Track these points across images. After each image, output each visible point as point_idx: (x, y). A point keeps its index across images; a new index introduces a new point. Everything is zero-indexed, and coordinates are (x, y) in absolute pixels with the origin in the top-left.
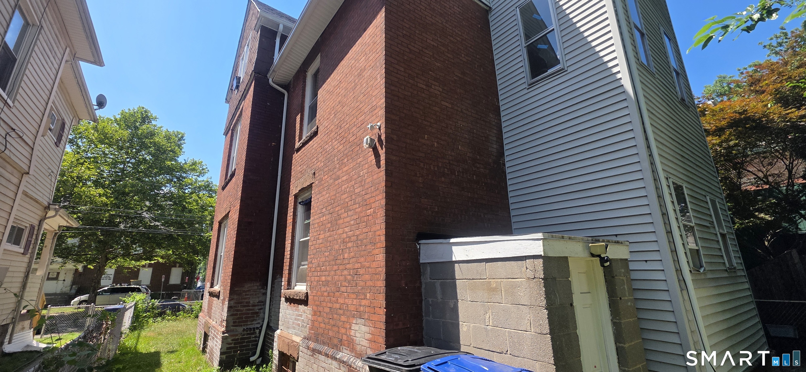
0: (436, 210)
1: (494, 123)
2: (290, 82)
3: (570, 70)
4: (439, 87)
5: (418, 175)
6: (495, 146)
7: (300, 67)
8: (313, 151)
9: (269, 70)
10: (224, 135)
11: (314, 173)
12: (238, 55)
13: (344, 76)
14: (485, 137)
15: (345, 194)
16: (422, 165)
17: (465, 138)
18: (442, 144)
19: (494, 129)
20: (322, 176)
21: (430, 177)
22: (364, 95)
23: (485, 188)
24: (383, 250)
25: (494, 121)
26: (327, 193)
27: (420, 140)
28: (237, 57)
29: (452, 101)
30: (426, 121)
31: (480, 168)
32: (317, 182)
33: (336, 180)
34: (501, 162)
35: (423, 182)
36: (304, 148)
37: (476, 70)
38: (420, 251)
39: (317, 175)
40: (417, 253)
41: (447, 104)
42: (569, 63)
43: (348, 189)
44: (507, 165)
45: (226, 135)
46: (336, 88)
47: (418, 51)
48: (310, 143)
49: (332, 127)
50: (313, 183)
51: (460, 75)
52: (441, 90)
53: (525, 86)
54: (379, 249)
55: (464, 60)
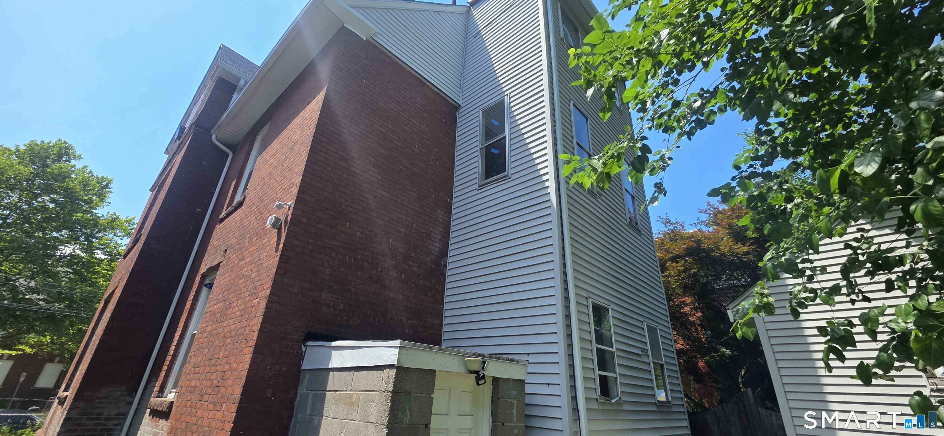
0: (341, 307)
1: (441, 220)
2: (239, 142)
3: (513, 177)
4: (379, 174)
5: (326, 266)
6: (437, 245)
7: (251, 129)
8: (233, 224)
9: (214, 125)
10: (150, 190)
11: (226, 250)
12: (193, 102)
13: (280, 146)
14: (426, 233)
15: (242, 278)
16: (334, 255)
17: (401, 232)
18: (367, 235)
19: (440, 226)
20: (232, 255)
21: (342, 269)
22: (289, 170)
23: (414, 289)
24: (252, 349)
25: (442, 218)
26: (228, 276)
27: (338, 227)
28: (192, 105)
29: (392, 191)
30: (351, 208)
31: (412, 266)
32: (225, 261)
33: (241, 261)
34: (442, 262)
35: (331, 274)
36: (227, 220)
37: (430, 163)
38: (305, 354)
39: (228, 252)
40: (301, 356)
41: (384, 193)
42: (513, 171)
43: (246, 273)
44: (449, 266)
45: (153, 192)
46: (271, 158)
47: (360, 135)
48: (233, 215)
49: (256, 200)
50: (221, 262)
51: (407, 165)
52: (380, 177)
53: (476, 186)
54: (249, 348)
55: (417, 150)
